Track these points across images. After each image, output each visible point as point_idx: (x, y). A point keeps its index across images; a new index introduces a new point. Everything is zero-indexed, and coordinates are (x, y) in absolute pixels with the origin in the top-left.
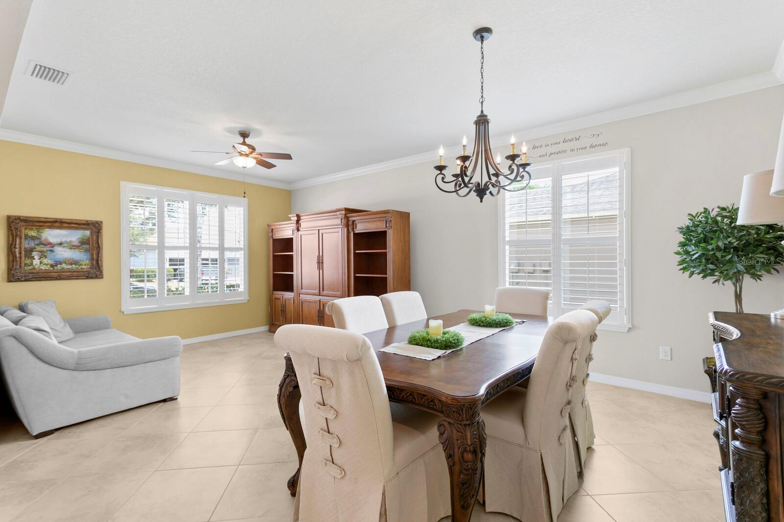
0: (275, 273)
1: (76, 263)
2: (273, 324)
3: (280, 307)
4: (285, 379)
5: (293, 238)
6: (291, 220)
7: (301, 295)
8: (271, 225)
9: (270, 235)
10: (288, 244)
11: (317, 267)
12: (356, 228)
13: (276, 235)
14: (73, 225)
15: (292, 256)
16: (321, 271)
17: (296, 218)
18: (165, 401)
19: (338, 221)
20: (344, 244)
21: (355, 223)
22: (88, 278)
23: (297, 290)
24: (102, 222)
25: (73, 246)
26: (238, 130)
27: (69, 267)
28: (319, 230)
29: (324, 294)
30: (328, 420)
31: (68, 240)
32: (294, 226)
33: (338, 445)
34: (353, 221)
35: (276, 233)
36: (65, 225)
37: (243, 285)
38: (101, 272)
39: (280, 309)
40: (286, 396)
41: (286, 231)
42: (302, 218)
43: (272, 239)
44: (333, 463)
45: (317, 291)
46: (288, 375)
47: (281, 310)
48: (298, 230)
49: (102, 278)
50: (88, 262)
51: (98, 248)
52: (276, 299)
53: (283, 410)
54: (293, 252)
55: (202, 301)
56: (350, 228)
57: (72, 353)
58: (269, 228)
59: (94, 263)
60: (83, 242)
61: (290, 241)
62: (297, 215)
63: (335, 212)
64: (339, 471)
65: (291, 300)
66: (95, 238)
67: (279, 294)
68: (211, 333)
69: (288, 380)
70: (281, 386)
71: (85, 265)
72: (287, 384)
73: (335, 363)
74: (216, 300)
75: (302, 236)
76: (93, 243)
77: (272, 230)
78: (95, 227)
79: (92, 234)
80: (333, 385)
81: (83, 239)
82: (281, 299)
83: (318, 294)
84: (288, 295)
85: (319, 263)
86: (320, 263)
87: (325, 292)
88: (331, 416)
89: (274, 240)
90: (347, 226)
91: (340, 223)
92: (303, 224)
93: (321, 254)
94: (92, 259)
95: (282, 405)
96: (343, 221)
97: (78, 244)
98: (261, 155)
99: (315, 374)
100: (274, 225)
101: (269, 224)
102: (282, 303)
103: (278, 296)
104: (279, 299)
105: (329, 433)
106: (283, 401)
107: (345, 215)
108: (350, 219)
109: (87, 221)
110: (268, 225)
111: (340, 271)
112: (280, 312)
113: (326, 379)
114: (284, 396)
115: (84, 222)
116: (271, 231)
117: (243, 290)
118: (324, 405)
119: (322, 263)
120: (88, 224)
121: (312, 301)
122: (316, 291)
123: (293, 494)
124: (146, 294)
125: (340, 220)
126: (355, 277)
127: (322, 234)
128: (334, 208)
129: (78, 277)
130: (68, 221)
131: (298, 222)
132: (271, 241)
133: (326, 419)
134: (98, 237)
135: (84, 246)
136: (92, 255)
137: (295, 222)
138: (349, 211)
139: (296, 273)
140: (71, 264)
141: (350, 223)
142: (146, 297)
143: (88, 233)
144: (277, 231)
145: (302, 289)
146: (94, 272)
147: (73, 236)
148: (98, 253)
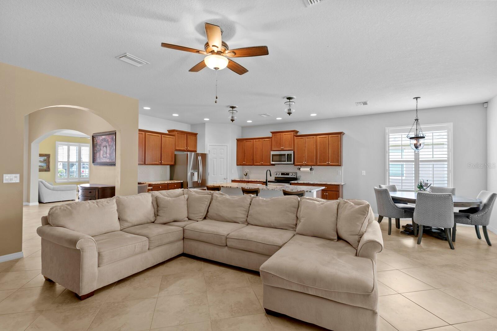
1: (42, 167)
14: (43, 156)
22: (45, 171)
24: (50, 154)
25: (42, 162)
38: (49, 169)
50: (45, 166)
51: (49, 162)
57: (52, 187)
59: (48, 167)
60: (44, 160)
66: (48, 159)
76: (47, 161)
78: (48, 156)
79: (47, 158)
94: (47, 166)
120: (46, 155)
129: (43, 171)
134: (49, 159)
135: (45, 162)
136: (47, 164)
140: (41, 167)
143: (46, 158)
146: (48, 169)
147: (42, 159)
148: (49, 164)
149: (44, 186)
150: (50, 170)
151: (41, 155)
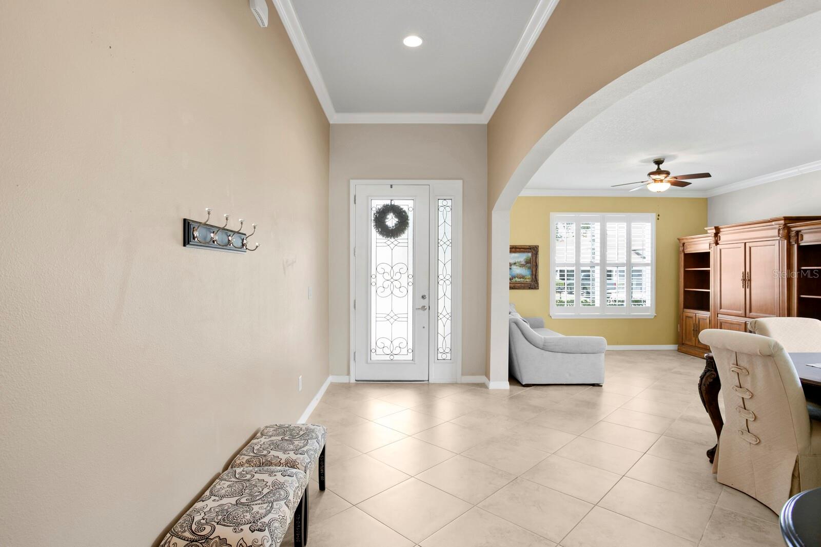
0: (686, 289)
1: (523, 277)
2: (683, 344)
3: (693, 326)
4: (705, 373)
5: (709, 252)
6: (706, 232)
7: (719, 315)
8: (683, 239)
9: (681, 249)
10: (703, 258)
11: (742, 284)
12: (802, 239)
13: (689, 250)
14: (522, 250)
15: (708, 272)
16: (748, 290)
17: (714, 231)
18: (593, 385)
19: (775, 232)
20: (783, 259)
21: (800, 233)
22: (530, 288)
23: (715, 309)
24: (538, 246)
25: (522, 265)
26: (653, 159)
27: (519, 280)
28: (745, 243)
29: (750, 316)
30: (745, 400)
31: (519, 261)
32: (712, 239)
33: (753, 419)
34: (798, 232)
35: (688, 247)
36: (518, 250)
37: (650, 300)
38: (537, 284)
39: (692, 329)
40: (706, 386)
41: (701, 245)
42: (721, 230)
43: (683, 253)
44: (749, 432)
45: (742, 312)
46: (709, 370)
47: (694, 330)
48: (717, 243)
49: (538, 289)
50: (530, 277)
51: (536, 266)
52: (687, 317)
53: (704, 394)
54: (709, 267)
55: (611, 313)
56: (793, 241)
57: (541, 338)
58: (680, 242)
59: (534, 277)
60: (528, 262)
61: (707, 255)
62: (715, 227)
63: (769, 222)
64: (754, 439)
65: (706, 319)
66: (534, 258)
67: (691, 312)
68: (618, 344)
69: (708, 374)
70: (702, 378)
71: (528, 279)
72: (708, 377)
73: (750, 356)
74: (622, 313)
75: (722, 250)
76: (533, 262)
77: (684, 244)
78: (534, 250)
79: (532, 256)
80: (748, 373)
81: (527, 260)
82: (694, 318)
83: (743, 315)
84: (702, 314)
85: (744, 280)
86: (747, 280)
87: (753, 314)
88: (747, 396)
89: (686, 255)
90: (788, 237)
91: (777, 234)
92: (723, 237)
93: (748, 270)
94: (533, 275)
95: (703, 391)
96: (781, 232)
97: (524, 263)
98: (676, 178)
99: (733, 364)
100: (687, 239)
101: (681, 238)
102: (694, 322)
103: (690, 315)
104: (691, 317)
105: (745, 409)
106: (703, 388)
107: (785, 224)
108: (793, 229)
109: (530, 246)
110: (679, 239)
111: (777, 290)
112: (692, 332)
113: (742, 368)
114: (704, 385)
115: (528, 247)
116: (682, 245)
117: (650, 305)
118: (741, 388)
119: (750, 280)
120: (530, 249)
121: (735, 323)
122: (740, 312)
123: (712, 461)
124: (566, 303)
125: (777, 230)
126: (799, 299)
127: (750, 248)
128: (768, 218)
129: (524, 288)
130: (520, 247)
131: (717, 234)
132: (682, 256)
133: (743, 398)
134: (536, 258)
135: (528, 265)
136: (532, 271)
137: (713, 235)
138: (789, 220)
139: (713, 290)
140: (520, 278)
141: (793, 234)
142: (566, 305)
143: (530, 255)
144: (688, 245)
145: (721, 308)
146: (533, 284)
147: (522, 257)
148: (536, 270)
149: (522, 336)
150: (538, 286)
151: (514, 249)
